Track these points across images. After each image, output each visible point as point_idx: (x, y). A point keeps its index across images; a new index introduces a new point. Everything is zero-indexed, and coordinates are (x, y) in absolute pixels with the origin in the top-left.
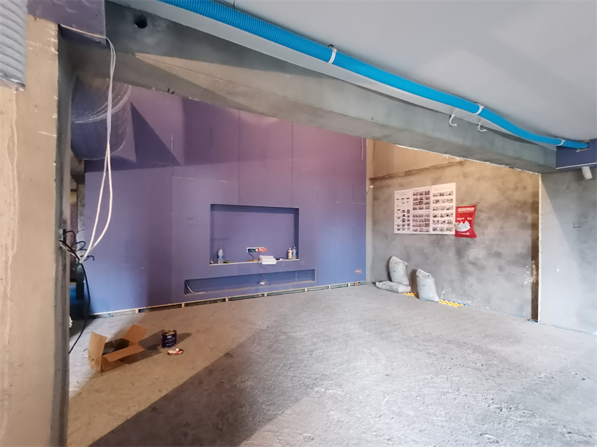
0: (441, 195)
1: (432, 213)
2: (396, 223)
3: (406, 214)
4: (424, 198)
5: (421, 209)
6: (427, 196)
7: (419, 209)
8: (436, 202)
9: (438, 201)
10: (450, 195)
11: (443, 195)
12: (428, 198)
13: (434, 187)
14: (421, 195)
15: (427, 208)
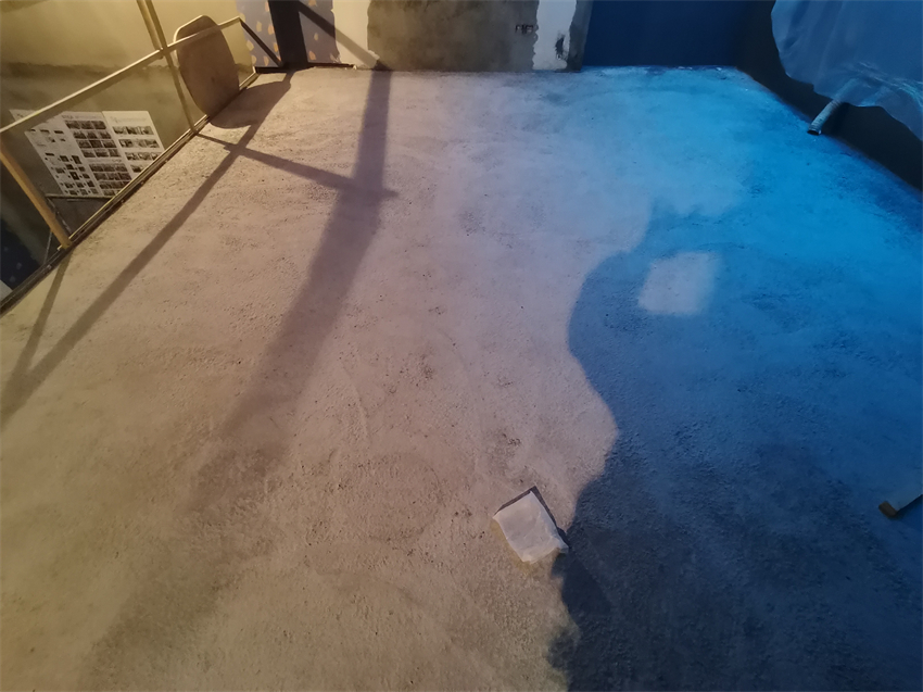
0: (130, 132)
1: (129, 164)
2: (58, 181)
3: (73, 163)
4: (98, 135)
5: (104, 155)
6: (103, 131)
7: (99, 155)
8: (127, 146)
9: (128, 143)
10: (147, 132)
11: (135, 133)
12: (107, 136)
13: (108, 115)
14: (87, 127)
15: (115, 154)
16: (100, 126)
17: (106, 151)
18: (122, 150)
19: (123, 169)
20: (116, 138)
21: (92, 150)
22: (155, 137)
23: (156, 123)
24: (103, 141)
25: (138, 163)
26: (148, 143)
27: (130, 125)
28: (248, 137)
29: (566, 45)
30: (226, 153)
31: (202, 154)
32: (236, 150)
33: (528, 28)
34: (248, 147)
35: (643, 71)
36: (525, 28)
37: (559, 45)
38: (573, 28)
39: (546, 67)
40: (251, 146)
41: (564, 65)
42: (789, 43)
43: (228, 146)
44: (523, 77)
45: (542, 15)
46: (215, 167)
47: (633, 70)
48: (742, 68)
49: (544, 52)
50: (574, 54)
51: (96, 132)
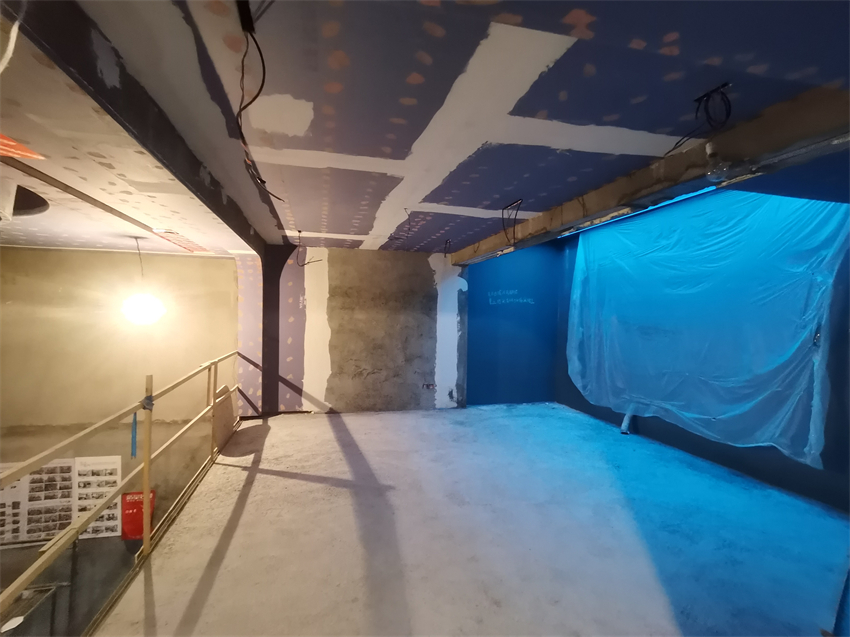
1: (76, 504)
3: (9, 509)
4: (59, 479)
5: (51, 497)
7: (46, 498)
8: (85, 486)
9: (87, 485)
10: (111, 474)
11: (98, 475)
12: (69, 479)
13: (79, 460)
14: (52, 471)
15: (68, 496)
16: (69, 469)
17: (59, 493)
18: (76, 491)
19: (69, 509)
20: (76, 480)
21: (42, 494)
22: (118, 477)
23: (126, 465)
24: (59, 484)
25: (84, 503)
26: (107, 483)
27: (96, 468)
28: (257, 462)
29: (455, 394)
30: (245, 474)
31: (226, 476)
32: (253, 470)
33: (430, 386)
34: (260, 467)
35: (503, 407)
36: (428, 386)
37: (451, 394)
38: (458, 385)
39: (444, 406)
40: (261, 466)
41: (456, 405)
42: (585, 387)
43: (245, 468)
44: (431, 412)
45: (437, 379)
46: (242, 484)
47: (497, 406)
48: (560, 402)
49: (441, 398)
50: (460, 398)
51: (58, 477)
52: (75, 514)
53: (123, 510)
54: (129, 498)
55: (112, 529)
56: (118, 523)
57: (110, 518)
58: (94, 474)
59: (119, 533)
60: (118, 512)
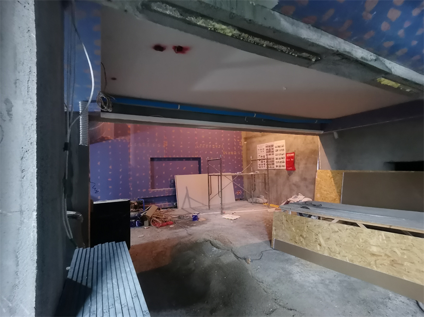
1: (275, 157)
3: (263, 158)
5: (270, 155)
9: (277, 150)
12: (273, 149)
13: (275, 142)
14: (270, 147)
15: (273, 154)
16: (272, 146)
17: (271, 153)
18: (275, 153)
19: (273, 159)
20: (275, 149)
21: (268, 154)
22: (284, 148)
23: (286, 143)
24: (271, 150)
25: (277, 157)
26: (282, 150)
27: (279, 145)
51: (271, 148)
52: (275, 160)
53: (286, 159)
54: (288, 155)
55: (283, 166)
56: (285, 164)
57: (283, 162)
58: (279, 147)
59: (285, 168)
60: (285, 160)
